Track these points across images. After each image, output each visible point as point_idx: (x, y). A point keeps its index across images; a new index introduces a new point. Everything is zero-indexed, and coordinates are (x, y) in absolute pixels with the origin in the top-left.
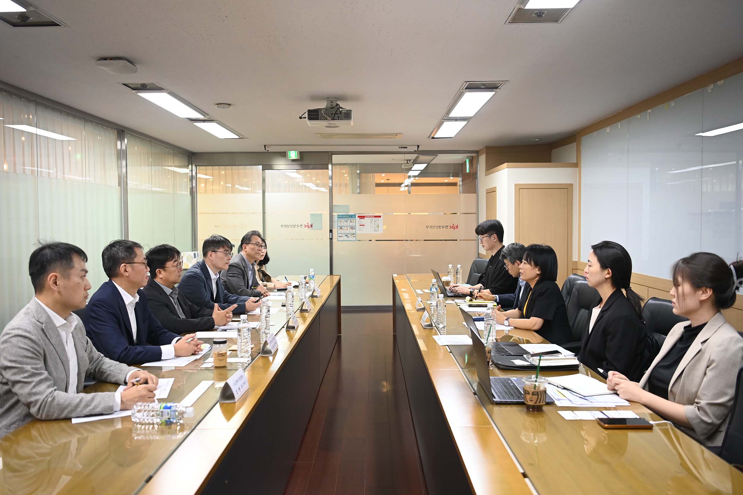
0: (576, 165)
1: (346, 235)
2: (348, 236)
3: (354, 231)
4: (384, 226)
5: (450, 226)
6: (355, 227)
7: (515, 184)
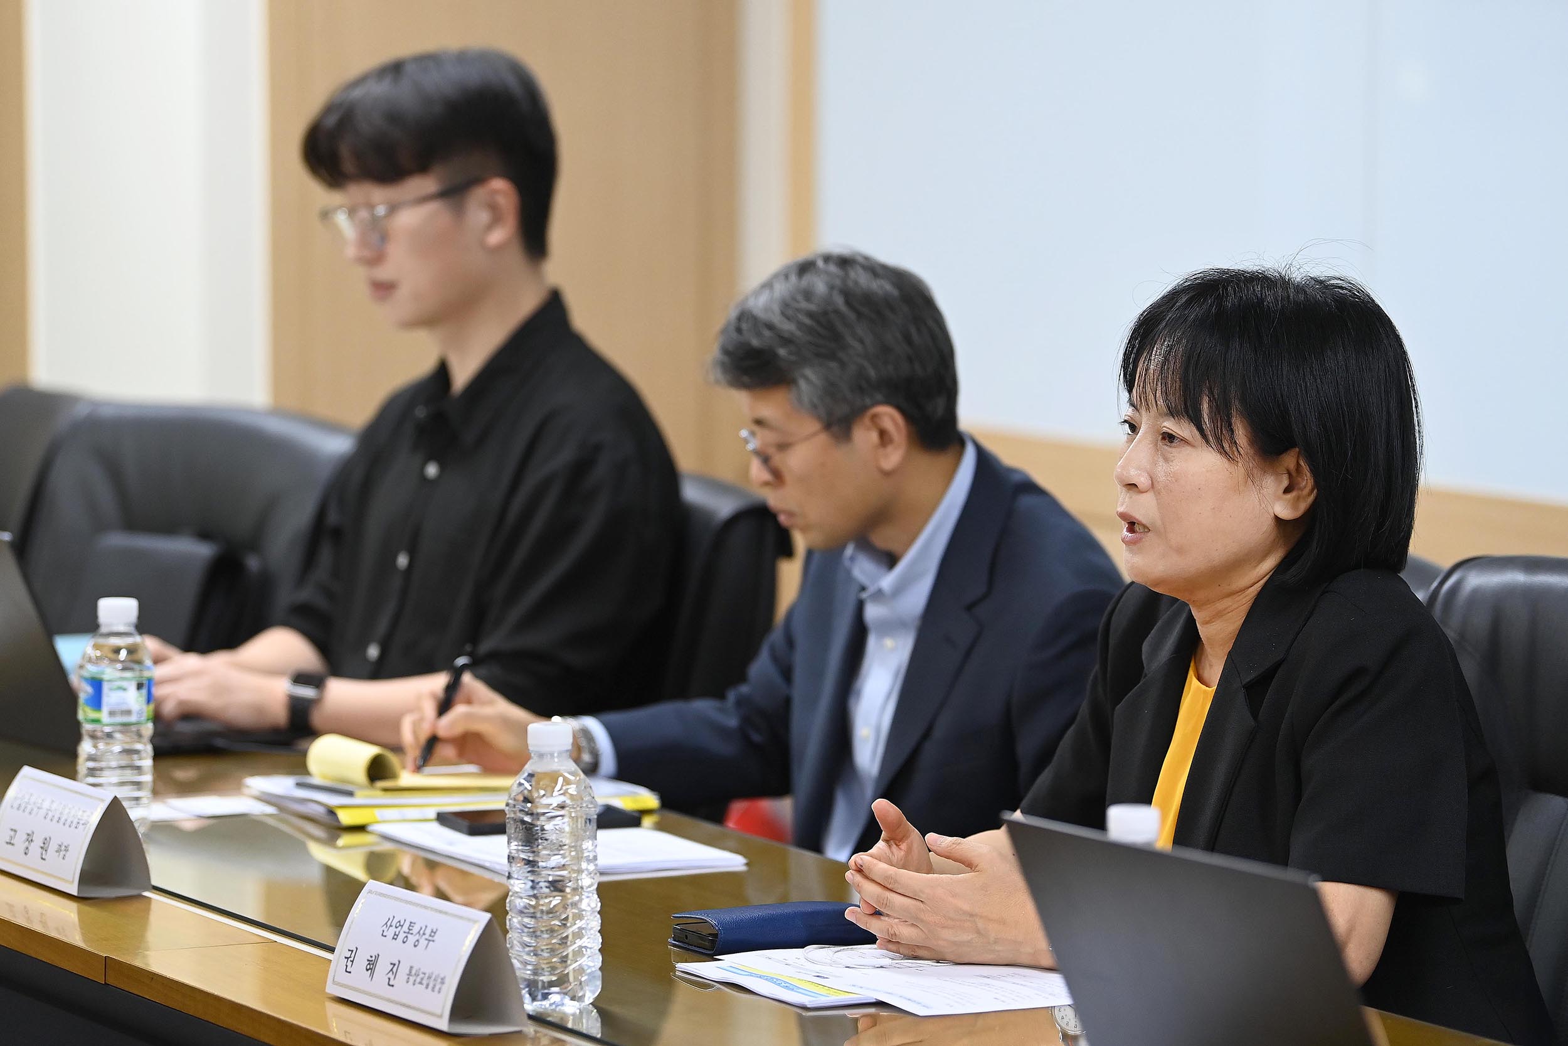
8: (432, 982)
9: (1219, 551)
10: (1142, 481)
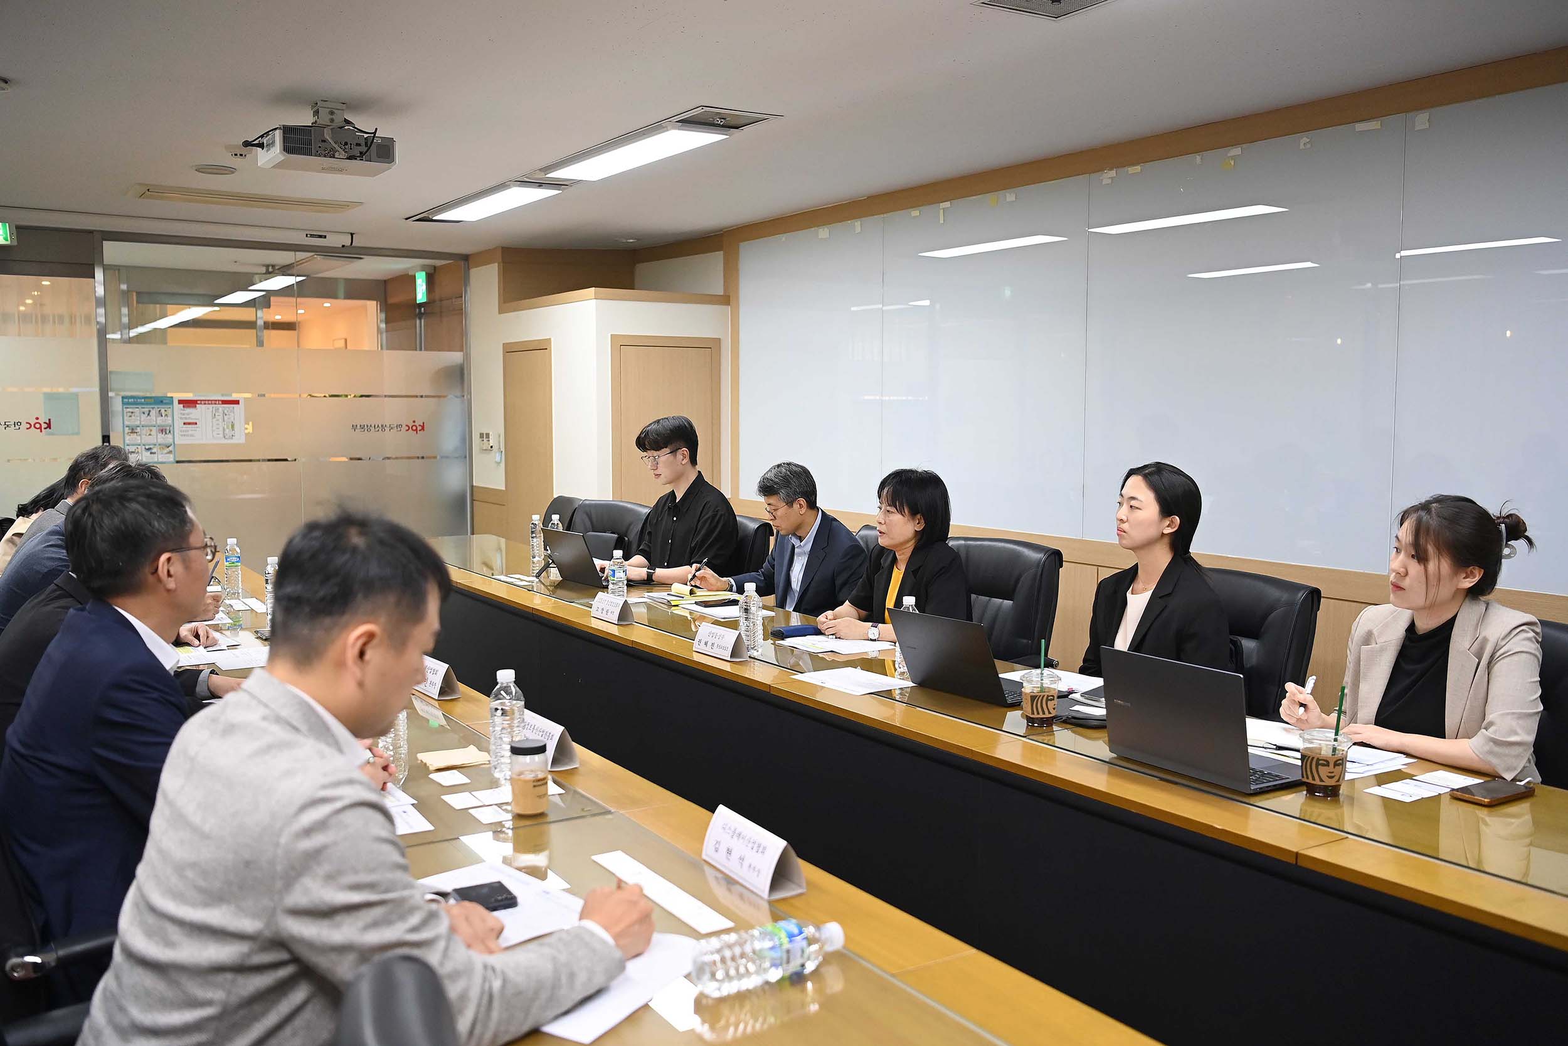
0: (726, 299)
1: (147, 447)
2: (153, 451)
3: (168, 439)
4: (246, 426)
5: (407, 426)
6: (171, 428)
7: (611, 335)
8: (725, 649)
9: (902, 539)
10: (883, 522)
